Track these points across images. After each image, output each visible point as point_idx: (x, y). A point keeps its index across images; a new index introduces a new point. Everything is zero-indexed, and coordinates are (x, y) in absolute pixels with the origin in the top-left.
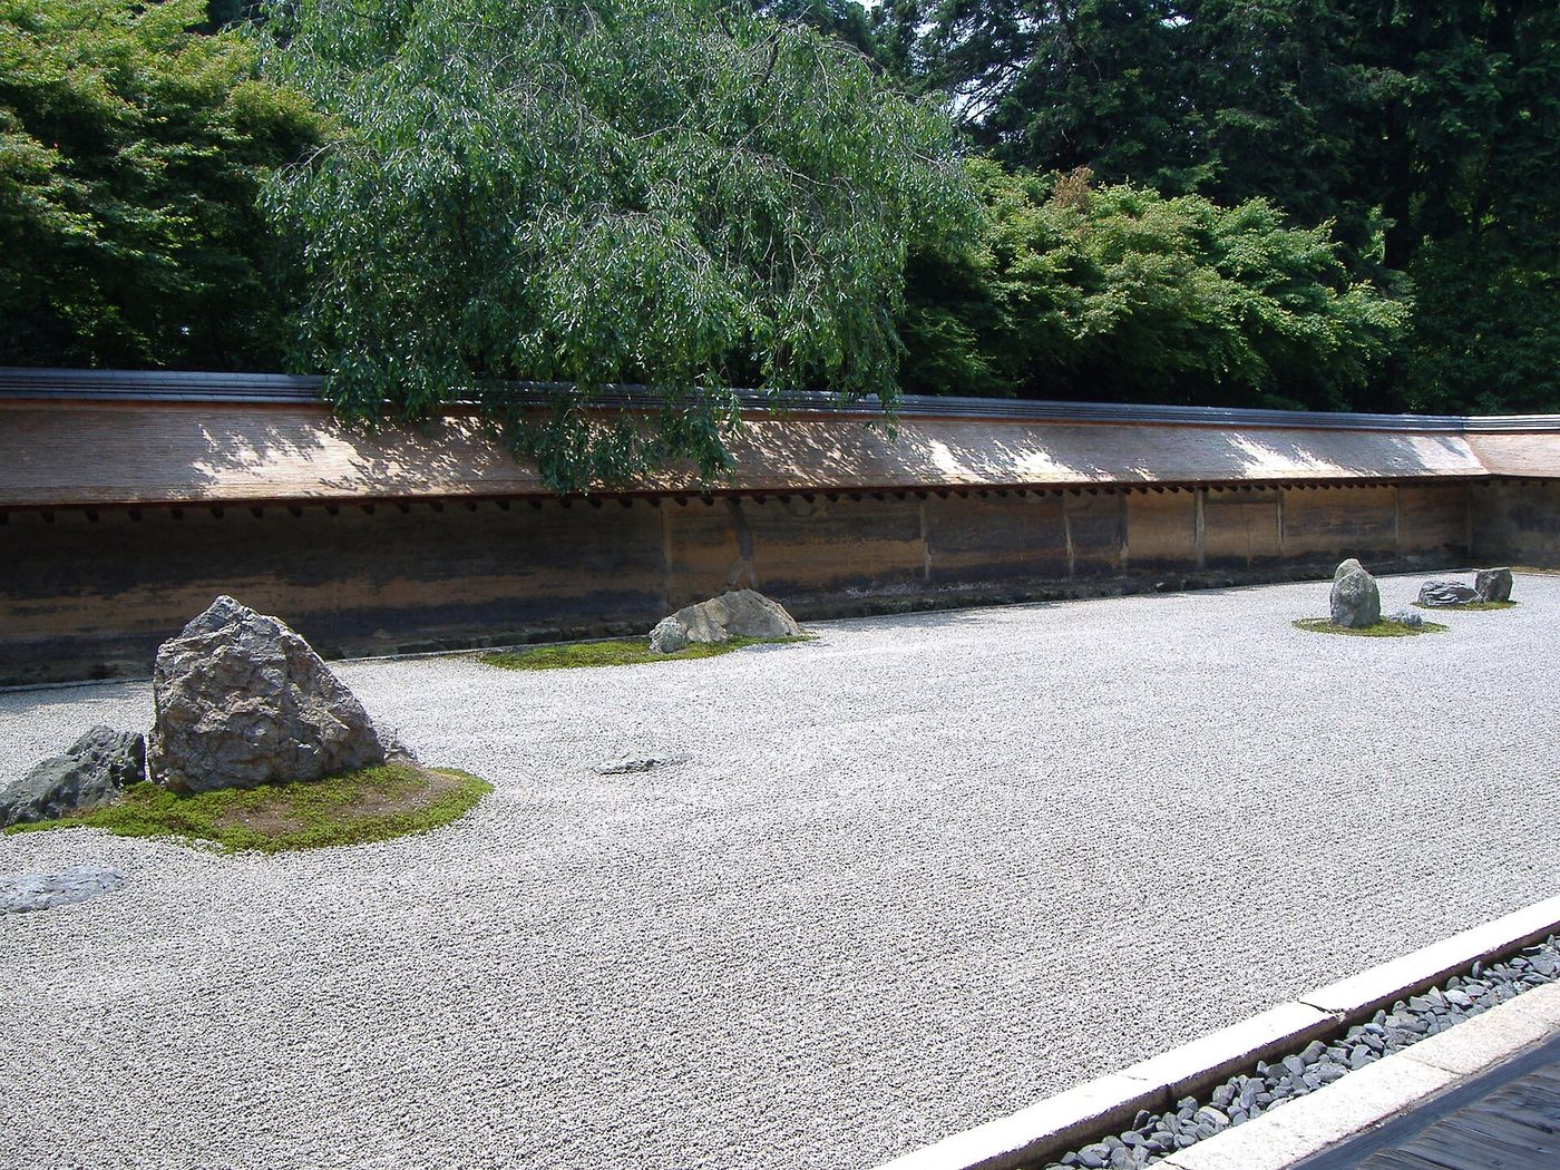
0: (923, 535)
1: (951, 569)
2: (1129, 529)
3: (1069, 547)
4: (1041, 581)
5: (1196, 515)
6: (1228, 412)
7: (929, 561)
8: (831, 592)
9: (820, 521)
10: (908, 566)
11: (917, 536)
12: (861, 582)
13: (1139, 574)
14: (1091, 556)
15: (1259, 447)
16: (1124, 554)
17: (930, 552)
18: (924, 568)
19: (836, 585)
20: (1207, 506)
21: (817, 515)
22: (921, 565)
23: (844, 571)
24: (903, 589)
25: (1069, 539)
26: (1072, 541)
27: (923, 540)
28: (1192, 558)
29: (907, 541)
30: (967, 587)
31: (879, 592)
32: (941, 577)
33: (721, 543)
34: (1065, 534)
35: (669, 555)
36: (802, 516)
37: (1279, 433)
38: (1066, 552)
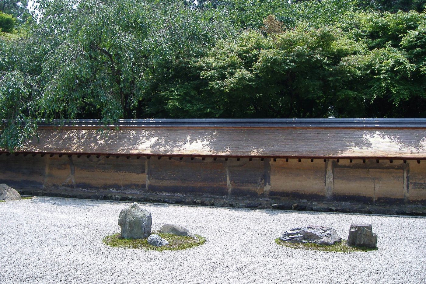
0: (146, 172)
1: (160, 186)
2: (272, 177)
3: (228, 182)
4: (210, 196)
5: (326, 172)
6: (376, 120)
7: (148, 182)
8: (103, 189)
9: (100, 164)
10: (138, 183)
11: (143, 172)
12: (117, 187)
13: (279, 199)
14: (244, 188)
15: (387, 138)
16: (267, 188)
17: (149, 179)
18: (145, 185)
19: (106, 187)
20: (335, 169)
21: (100, 162)
22: (144, 183)
23: (109, 182)
24: (135, 191)
25: (228, 178)
26: (231, 180)
27: (146, 173)
28: (322, 194)
29: (138, 173)
30: (167, 194)
31: (124, 191)
32: (153, 189)
33: (65, 169)
34: (226, 177)
35: (47, 171)
36: (94, 162)
37: (407, 131)
38: (226, 185)
